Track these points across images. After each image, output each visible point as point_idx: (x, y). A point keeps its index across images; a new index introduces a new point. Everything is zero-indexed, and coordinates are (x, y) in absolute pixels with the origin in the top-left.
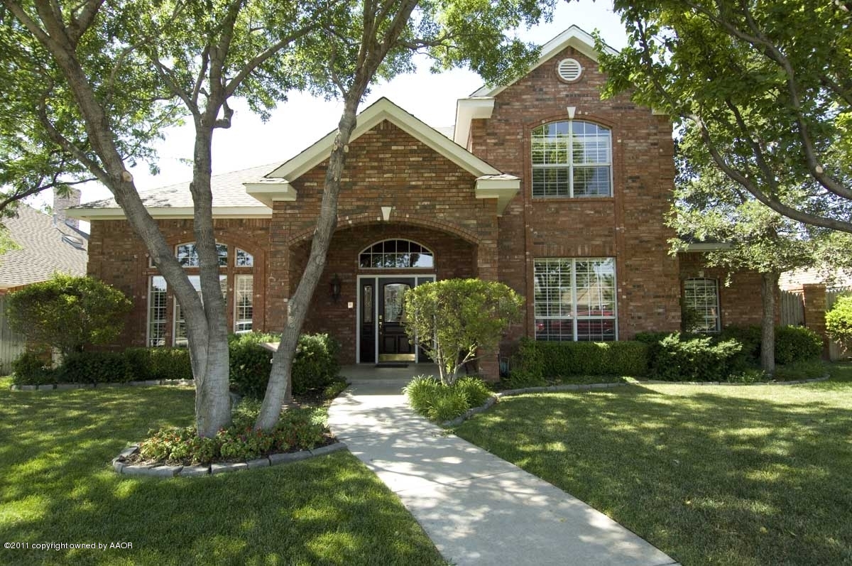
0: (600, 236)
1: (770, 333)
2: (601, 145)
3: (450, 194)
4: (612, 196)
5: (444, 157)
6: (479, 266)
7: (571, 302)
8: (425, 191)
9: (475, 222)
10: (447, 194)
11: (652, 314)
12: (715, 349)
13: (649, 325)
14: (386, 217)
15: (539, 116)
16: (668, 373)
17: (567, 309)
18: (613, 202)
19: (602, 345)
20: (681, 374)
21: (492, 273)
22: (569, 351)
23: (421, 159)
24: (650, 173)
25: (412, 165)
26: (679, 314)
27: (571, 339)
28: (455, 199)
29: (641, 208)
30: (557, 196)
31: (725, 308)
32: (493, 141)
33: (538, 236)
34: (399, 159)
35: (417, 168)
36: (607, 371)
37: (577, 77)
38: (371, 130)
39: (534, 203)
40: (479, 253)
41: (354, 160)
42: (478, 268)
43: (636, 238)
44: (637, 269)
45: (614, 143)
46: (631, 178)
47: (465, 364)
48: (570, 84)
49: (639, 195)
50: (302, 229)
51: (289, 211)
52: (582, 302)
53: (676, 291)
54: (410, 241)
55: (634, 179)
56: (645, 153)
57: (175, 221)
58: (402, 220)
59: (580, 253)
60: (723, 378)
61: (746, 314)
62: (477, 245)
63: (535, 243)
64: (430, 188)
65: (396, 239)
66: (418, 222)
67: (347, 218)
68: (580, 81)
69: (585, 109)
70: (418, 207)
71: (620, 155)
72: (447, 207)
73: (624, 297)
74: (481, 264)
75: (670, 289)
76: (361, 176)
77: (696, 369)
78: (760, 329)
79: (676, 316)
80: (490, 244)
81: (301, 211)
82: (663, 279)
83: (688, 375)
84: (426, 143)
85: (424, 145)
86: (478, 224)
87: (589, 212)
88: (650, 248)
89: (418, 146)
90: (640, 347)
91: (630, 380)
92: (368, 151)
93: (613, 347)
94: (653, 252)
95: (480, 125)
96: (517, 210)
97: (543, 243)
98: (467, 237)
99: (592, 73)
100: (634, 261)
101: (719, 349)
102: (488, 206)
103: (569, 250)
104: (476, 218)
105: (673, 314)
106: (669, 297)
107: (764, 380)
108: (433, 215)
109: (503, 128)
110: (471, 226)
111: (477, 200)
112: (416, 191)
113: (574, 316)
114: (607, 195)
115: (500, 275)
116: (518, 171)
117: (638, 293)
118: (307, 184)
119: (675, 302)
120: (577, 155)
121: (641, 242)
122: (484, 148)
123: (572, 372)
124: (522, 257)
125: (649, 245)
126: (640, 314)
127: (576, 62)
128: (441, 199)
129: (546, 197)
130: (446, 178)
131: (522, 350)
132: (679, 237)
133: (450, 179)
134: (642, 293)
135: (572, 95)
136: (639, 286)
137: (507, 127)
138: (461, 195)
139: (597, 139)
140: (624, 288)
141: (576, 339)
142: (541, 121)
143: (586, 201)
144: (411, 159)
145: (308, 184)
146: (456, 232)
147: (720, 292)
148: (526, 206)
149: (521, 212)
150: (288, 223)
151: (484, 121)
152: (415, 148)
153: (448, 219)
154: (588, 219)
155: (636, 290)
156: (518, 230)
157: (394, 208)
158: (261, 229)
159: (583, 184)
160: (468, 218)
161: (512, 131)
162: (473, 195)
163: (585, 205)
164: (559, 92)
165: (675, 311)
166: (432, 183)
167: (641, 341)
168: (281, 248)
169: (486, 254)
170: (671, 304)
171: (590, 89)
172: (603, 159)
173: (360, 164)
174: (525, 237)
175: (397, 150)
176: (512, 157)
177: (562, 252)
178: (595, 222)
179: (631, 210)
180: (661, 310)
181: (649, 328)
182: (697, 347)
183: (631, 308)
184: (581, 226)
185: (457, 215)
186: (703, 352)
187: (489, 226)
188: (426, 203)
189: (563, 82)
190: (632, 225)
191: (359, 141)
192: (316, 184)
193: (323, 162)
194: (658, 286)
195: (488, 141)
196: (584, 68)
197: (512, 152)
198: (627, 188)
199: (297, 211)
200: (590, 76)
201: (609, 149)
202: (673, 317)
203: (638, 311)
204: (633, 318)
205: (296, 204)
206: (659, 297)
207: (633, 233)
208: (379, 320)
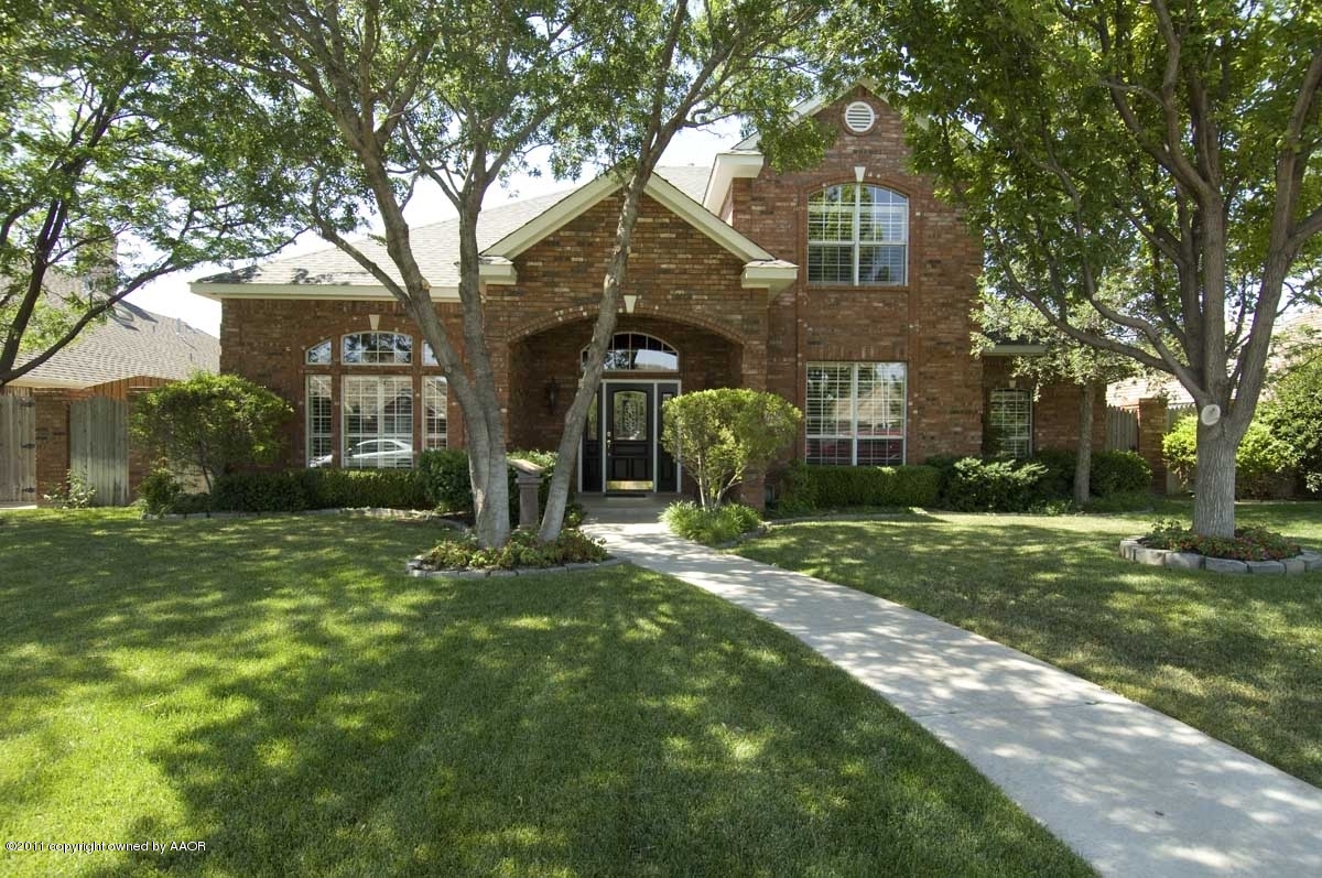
0: (889, 335)
1: (1085, 458)
2: (897, 217)
3: (711, 282)
4: (906, 285)
5: (702, 234)
6: (744, 372)
7: (851, 418)
8: (679, 276)
9: (739, 317)
10: (706, 282)
11: (949, 433)
12: (1017, 474)
13: (944, 447)
14: (630, 309)
15: (819, 177)
16: (961, 502)
17: (845, 425)
18: (908, 292)
19: (887, 469)
20: (977, 504)
21: (759, 381)
22: (848, 477)
23: (674, 236)
24: (954, 257)
25: (664, 244)
26: (980, 433)
27: (849, 462)
28: (717, 287)
29: (941, 301)
30: (840, 283)
31: (1041, 427)
32: (759, 208)
33: (814, 334)
34: (647, 235)
35: (668, 246)
36: (891, 501)
37: (869, 126)
38: (612, 195)
39: (809, 291)
40: (744, 356)
41: (589, 234)
42: (742, 375)
43: (932, 339)
44: (932, 378)
45: (912, 216)
46: (931, 262)
47: (730, 488)
48: (859, 135)
49: (939, 284)
50: (523, 321)
51: (506, 298)
52: (863, 418)
53: (978, 405)
54: (647, 335)
55: (934, 263)
56: (949, 230)
57: (341, 303)
58: (650, 312)
59: (863, 356)
60: (1023, 509)
61: (1064, 435)
62: (742, 347)
63: (810, 343)
64: (685, 273)
65: (630, 333)
66: (669, 315)
67: (582, 309)
68: (872, 133)
69: (876, 170)
70: (670, 297)
71: (918, 232)
72: (706, 297)
73: (916, 412)
74: (747, 369)
75: (970, 404)
76: (598, 255)
77: (994, 497)
78: (1075, 454)
79: (976, 437)
80: (758, 345)
81: (522, 298)
82: (964, 390)
83: (984, 505)
84: (679, 215)
85: (678, 218)
86: (743, 320)
87: (876, 304)
88: (949, 352)
89: (670, 218)
90: (931, 472)
91: (918, 511)
92: (607, 223)
93: (899, 472)
94: (953, 356)
95: (744, 186)
96: (788, 300)
97: (819, 343)
98: (729, 336)
99: (887, 122)
100: (930, 368)
101: (1021, 474)
102: (756, 297)
103: (851, 353)
104: (741, 313)
105: (973, 434)
106: (969, 412)
107: (1072, 511)
108: (688, 307)
109: (773, 192)
110: (736, 322)
111: (742, 290)
112: (668, 276)
113: (855, 436)
114: (900, 283)
115: (767, 382)
116: (790, 249)
117: (933, 408)
118: (530, 264)
119: (976, 420)
120: (865, 230)
121: (939, 344)
122: (748, 217)
123: (850, 502)
124: (793, 360)
125: (948, 348)
126: (932, 433)
127: (869, 108)
128: (698, 287)
129: (824, 284)
130: (706, 261)
131: (794, 475)
132: (984, 333)
133: (710, 262)
134: (937, 408)
135: (861, 151)
136: (934, 399)
137: (777, 191)
138: (723, 282)
139: (891, 210)
140: (916, 402)
141: (855, 462)
142: (821, 184)
143: (874, 290)
144: (662, 235)
145: (532, 264)
146: (716, 329)
147: (1034, 409)
148: (800, 294)
149: (793, 303)
150: (505, 314)
151: (748, 182)
152: (667, 220)
153: (707, 312)
154: (876, 314)
155: (929, 403)
156: (788, 325)
157: (640, 297)
158: (456, 316)
159: (871, 268)
160: (732, 313)
161: (784, 196)
162: (738, 282)
163: (872, 296)
164: (845, 146)
165: (975, 430)
166: (687, 266)
167: (934, 465)
168: (498, 345)
169: (753, 358)
170: (971, 421)
171: (885, 143)
172: (897, 236)
173: (598, 240)
174: (796, 334)
175: (644, 223)
176: (783, 231)
177: (842, 355)
178: (884, 317)
179: (929, 303)
180: (958, 429)
181: (944, 450)
182: (997, 472)
183: (923, 425)
184: (867, 322)
185: (718, 308)
186: (1003, 478)
187: (757, 322)
188: (680, 292)
189: (850, 133)
190: (928, 322)
191: (596, 209)
192: (541, 264)
193: (549, 236)
194: (956, 399)
195: (754, 208)
196: (878, 116)
197: (783, 224)
198: (926, 275)
199: (517, 298)
200: (885, 126)
201: (904, 223)
202: (973, 438)
203: (931, 430)
204: (924, 438)
205: (517, 289)
206: (955, 412)
207: (930, 332)
208: (608, 438)
